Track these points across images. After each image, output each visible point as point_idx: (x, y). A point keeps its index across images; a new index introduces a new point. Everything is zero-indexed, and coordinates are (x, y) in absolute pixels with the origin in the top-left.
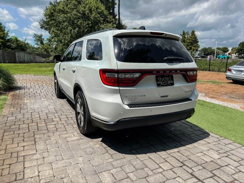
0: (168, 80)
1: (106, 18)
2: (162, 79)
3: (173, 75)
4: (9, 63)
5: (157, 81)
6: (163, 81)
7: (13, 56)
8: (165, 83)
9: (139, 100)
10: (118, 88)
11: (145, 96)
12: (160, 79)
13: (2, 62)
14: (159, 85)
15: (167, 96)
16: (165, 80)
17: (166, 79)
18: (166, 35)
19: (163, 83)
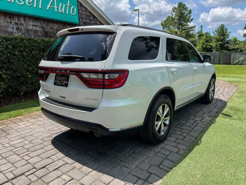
0: (64, 80)
2: (59, 78)
3: (70, 75)
4: (223, 64)
6: (60, 80)
7: (228, 57)
8: (61, 83)
11: (49, 92)
12: (58, 78)
13: (217, 63)
14: (55, 84)
16: (61, 79)
17: (63, 78)
18: (82, 30)
19: (59, 83)
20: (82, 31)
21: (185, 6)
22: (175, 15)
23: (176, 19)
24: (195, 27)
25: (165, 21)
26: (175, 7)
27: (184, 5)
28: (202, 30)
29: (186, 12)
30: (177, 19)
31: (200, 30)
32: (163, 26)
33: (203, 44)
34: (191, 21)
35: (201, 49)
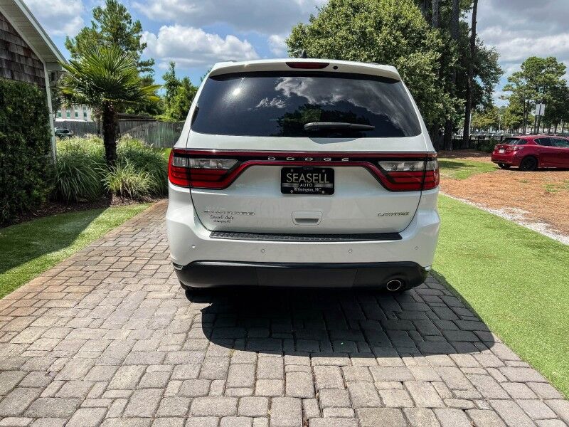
0: (316, 180)
1: (422, 38)
2: (299, 176)
3: (334, 168)
5: (284, 179)
6: (302, 182)
8: (306, 188)
9: (240, 222)
10: (187, 191)
11: (251, 214)
12: (291, 176)
15: (316, 220)
16: (307, 179)
17: (311, 177)
18: (336, 68)
19: (302, 188)
20: (336, 71)
21: (125, 11)
22: (101, 27)
23: (105, 39)
24: (153, 64)
25: (77, 38)
26: (99, 8)
27: (122, 9)
28: (174, 72)
29: (128, 25)
30: (108, 39)
31: (170, 72)
32: (73, 52)
33: (182, 102)
34: (143, 48)
35: (178, 114)
